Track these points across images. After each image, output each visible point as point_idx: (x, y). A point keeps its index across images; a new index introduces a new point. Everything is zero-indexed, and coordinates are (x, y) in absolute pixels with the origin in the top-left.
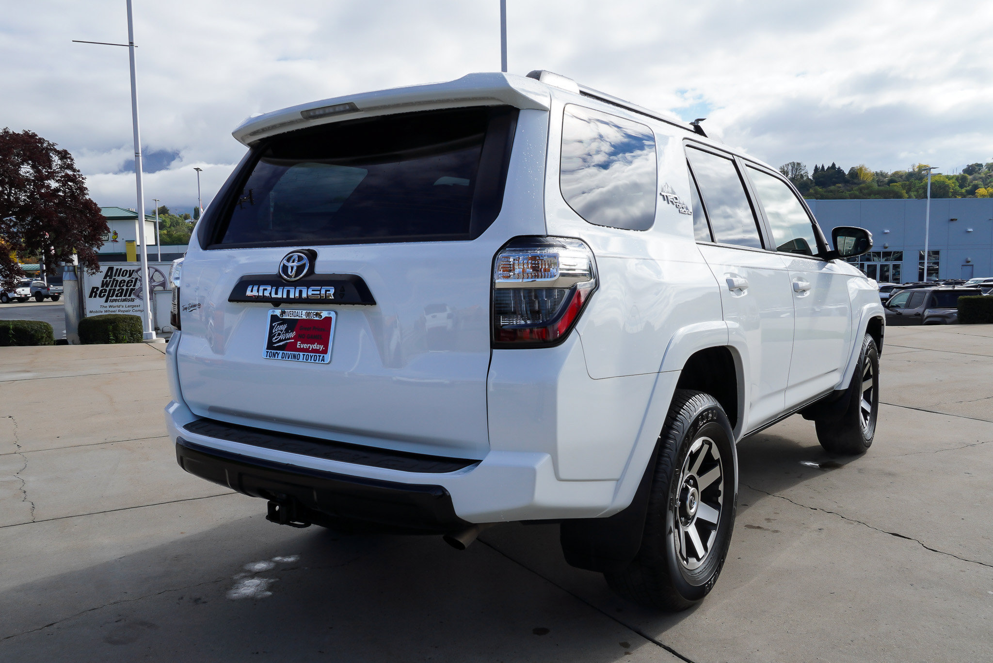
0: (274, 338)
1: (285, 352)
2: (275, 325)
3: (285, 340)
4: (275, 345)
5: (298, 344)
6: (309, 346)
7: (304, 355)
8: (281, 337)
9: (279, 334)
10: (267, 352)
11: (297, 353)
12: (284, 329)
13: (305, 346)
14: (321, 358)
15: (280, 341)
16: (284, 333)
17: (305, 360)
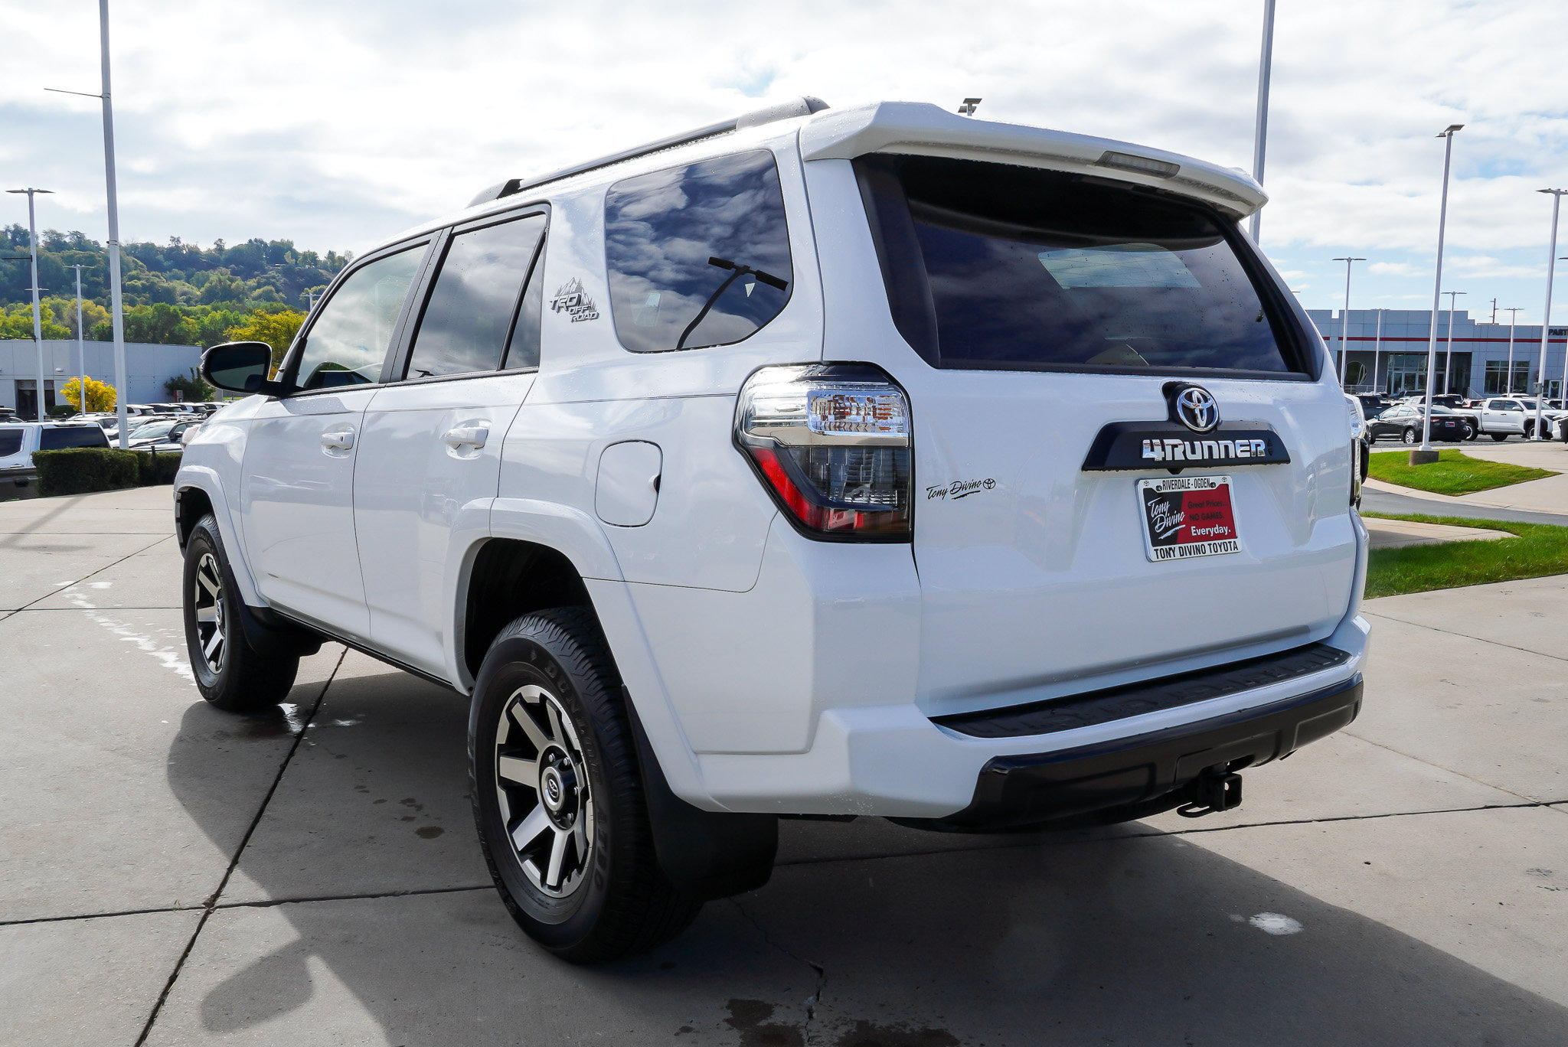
0: (1157, 527)
1: (1182, 545)
2: (1152, 504)
3: (1174, 526)
4: (1162, 537)
5: (1193, 531)
6: (1209, 531)
7: (1210, 545)
8: (1167, 523)
9: (1162, 519)
10: (1156, 550)
11: (1200, 544)
12: (1166, 510)
13: (1203, 531)
14: (1232, 544)
15: (1167, 529)
16: (1168, 517)
17: (1213, 553)
